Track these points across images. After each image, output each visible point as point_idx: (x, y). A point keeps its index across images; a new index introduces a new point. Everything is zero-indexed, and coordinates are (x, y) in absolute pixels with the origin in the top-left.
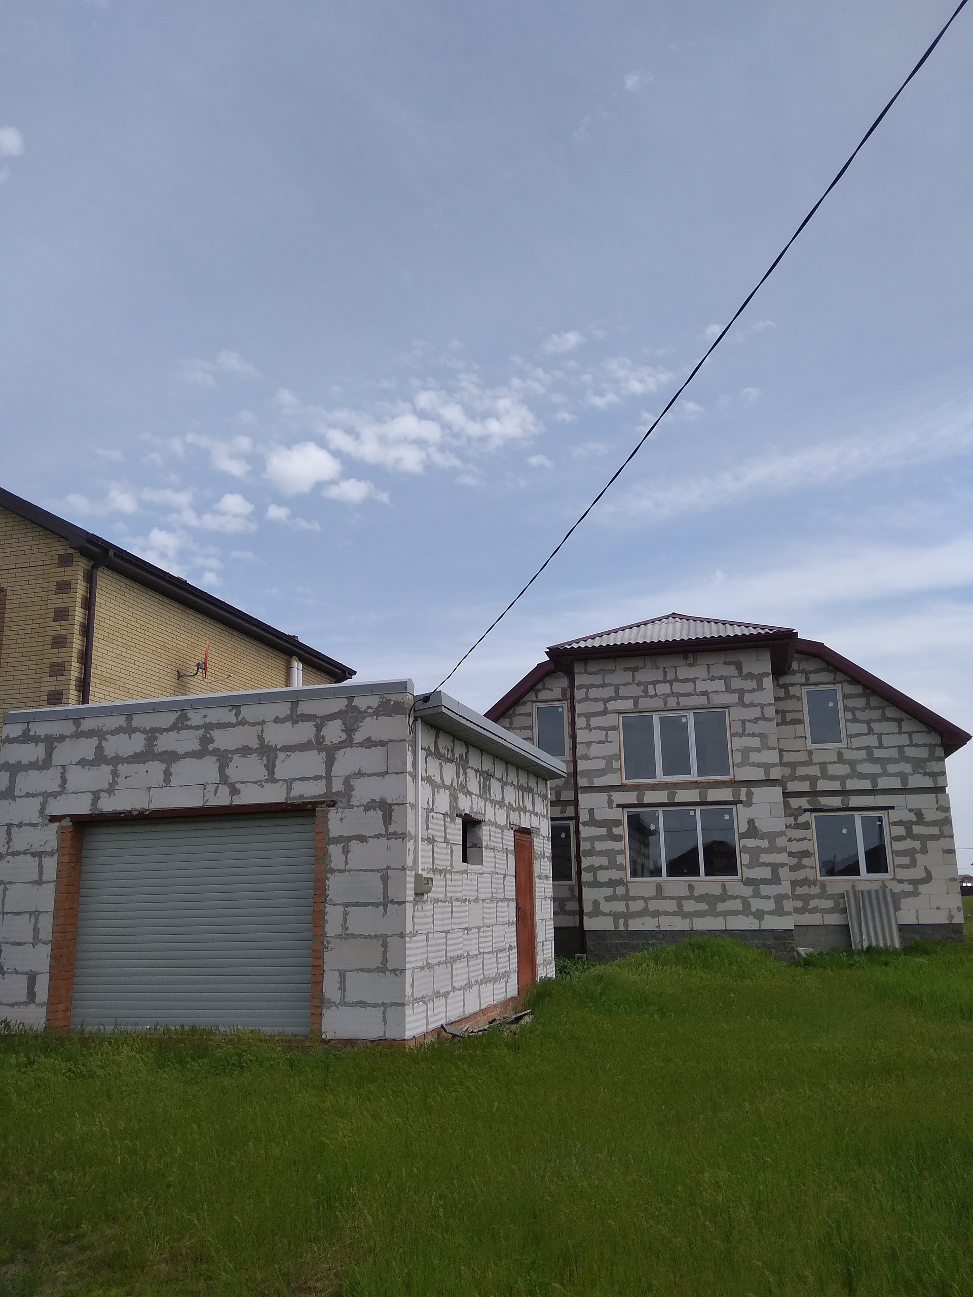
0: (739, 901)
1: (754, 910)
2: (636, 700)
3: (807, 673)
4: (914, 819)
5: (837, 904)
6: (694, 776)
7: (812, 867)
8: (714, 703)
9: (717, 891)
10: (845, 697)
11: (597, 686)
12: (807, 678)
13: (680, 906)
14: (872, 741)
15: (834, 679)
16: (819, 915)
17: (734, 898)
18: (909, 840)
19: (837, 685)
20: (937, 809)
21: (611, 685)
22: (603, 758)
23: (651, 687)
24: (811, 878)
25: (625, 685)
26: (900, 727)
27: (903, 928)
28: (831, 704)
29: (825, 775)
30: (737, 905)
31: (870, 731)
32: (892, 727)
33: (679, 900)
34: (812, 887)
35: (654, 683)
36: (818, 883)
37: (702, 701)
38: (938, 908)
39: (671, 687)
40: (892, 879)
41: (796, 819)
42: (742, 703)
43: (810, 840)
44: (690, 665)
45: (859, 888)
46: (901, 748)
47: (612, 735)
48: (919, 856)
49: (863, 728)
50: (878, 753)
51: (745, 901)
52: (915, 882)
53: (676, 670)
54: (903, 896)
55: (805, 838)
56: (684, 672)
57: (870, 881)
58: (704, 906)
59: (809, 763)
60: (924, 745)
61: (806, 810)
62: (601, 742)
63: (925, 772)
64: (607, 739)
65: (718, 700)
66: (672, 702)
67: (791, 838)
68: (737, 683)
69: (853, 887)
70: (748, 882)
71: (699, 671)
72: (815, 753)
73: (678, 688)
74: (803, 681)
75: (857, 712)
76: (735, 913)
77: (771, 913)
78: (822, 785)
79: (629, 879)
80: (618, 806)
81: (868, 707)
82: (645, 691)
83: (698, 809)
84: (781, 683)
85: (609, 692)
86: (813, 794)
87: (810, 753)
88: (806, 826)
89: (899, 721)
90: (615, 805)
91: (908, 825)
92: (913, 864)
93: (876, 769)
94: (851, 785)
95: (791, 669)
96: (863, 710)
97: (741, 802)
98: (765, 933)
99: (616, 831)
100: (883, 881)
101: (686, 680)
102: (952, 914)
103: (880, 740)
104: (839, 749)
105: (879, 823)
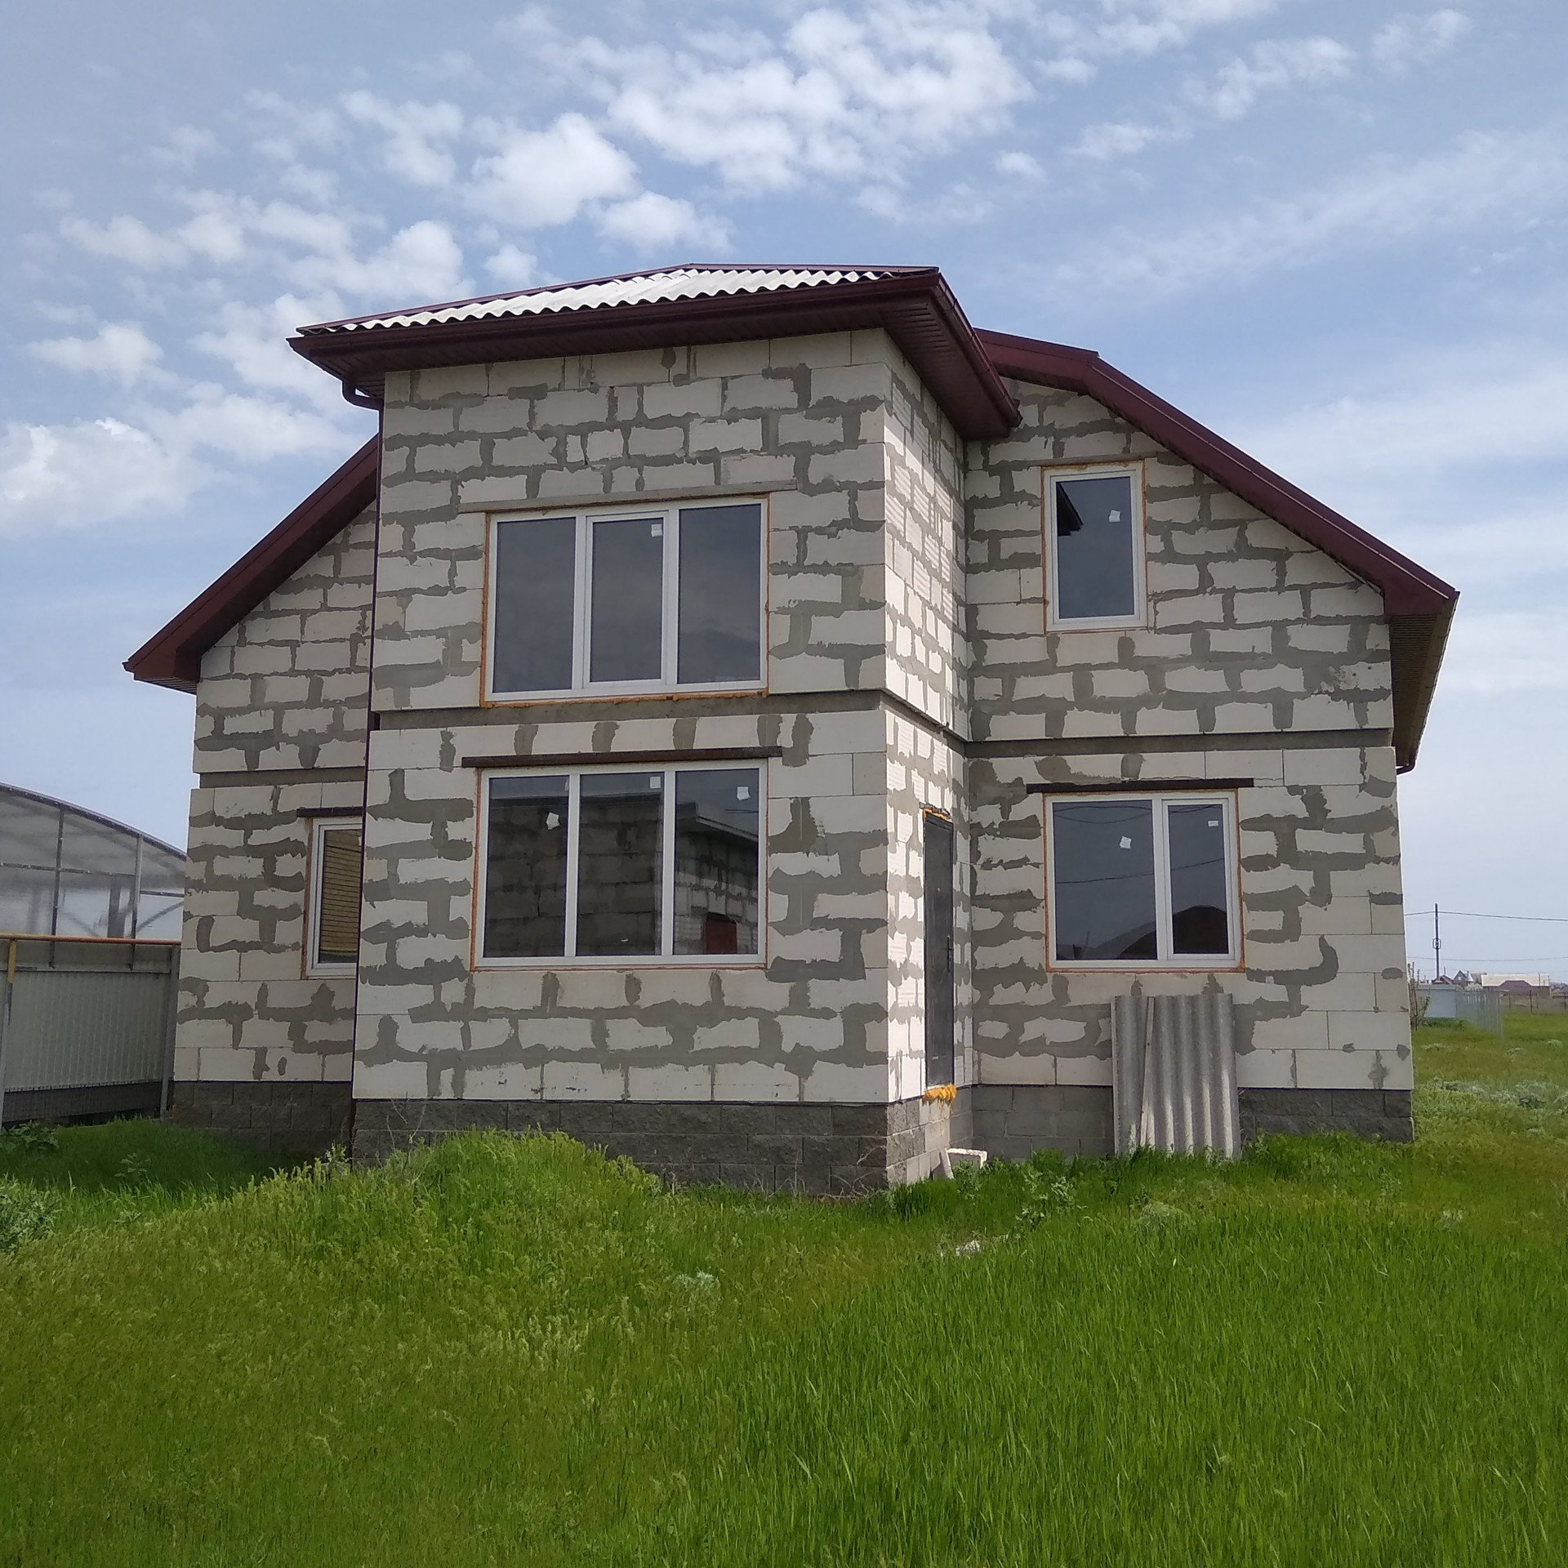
0: (752, 1023)
1: (787, 1046)
2: (534, 476)
3: (1058, 436)
4: (1301, 811)
5: (1093, 1030)
6: (667, 683)
7: (1036, 936)
8: (730, 482)
9: (697, 994)
10: (1150, 495)
11: (439, 440)
12: (1058, 449)
13: (600, 1034)
14: (1208, 608)
15: (1126, 450)
16: (1045, 1059)
17: (740, 1013)
18: (1284, 868)
19: (1132, 466)
20: (1362, 787)
21: (472, 435)
22: (439, 633)
23: (574, 441)
24: (1033, 962)
25: (509, 435)
26: (1281, 572)
27: (1250, 1100)
28: (1115, 516)
29: (1085, 699)
30: (747, 1033)
31: (1206, 584)
32: (1262, 572)
33: (599, 1017)
34: (1034, 987)
35: (584, 431)
36: (1050, 976)
37: (700, 477)
38: (1348, 1048)
39: (626, 438)
40: (1236, 970)
41: (1005, 813)
42: (802, 483)
43: (1036, 865)
44: (681, 380)
45: (1151, 989)
46: (1279, 628)
47: (469, 572)
48: (1306, 911)
49: (1188, 576)
50: (1220, 641)
51: (768, 1021)
52: (1291, 979)
53: (641, 393)
54: (1259, 1013)
55: (1024, 861)
56: (662, 399)
57: (1181, 972)
58: (660, 1037)
59: (1048, 667)
60: (1338, 620)
61: (1032, 789)
62: (437, 591)
63: (1337, 688)
64: (451, 582)
65: (741, 473)
66: (624, 481)
67: (989, 861)
68: (793, 429)
69: (1137, 987)
70: (779, 970)
71: (701, 396)
72: (1065, 644)
73: (645, 442)
74: (1048, 454)
75: (1176, 535)
76: (739, 1055)
77: (832, 1056)
78: (1078, 724)
79: (480, 960)
80: (467, 763)
81: (1205, 521)
82: (559, 453)
83: (670, 771)
84: (993, 461)
85: (468, 454)
86: (1054, 746)
87: (1053, 640)
88: (1029, 828)
89: (1279, 557)
90: (457, 761)
91: (1284, 828)
92: (1291, 931)
93: (1212, 681)
94: (1149, 723)
95: (1021, 427)
96: (1190, 528)
97: (778, 751)
98: (812, 1112)
99: (457, 830)
100: (1211, 974)
101: (666, 422)
102: (1384, 1063)
103: (1228, 608)
104: (1125, 630)
105: (1213, 823)
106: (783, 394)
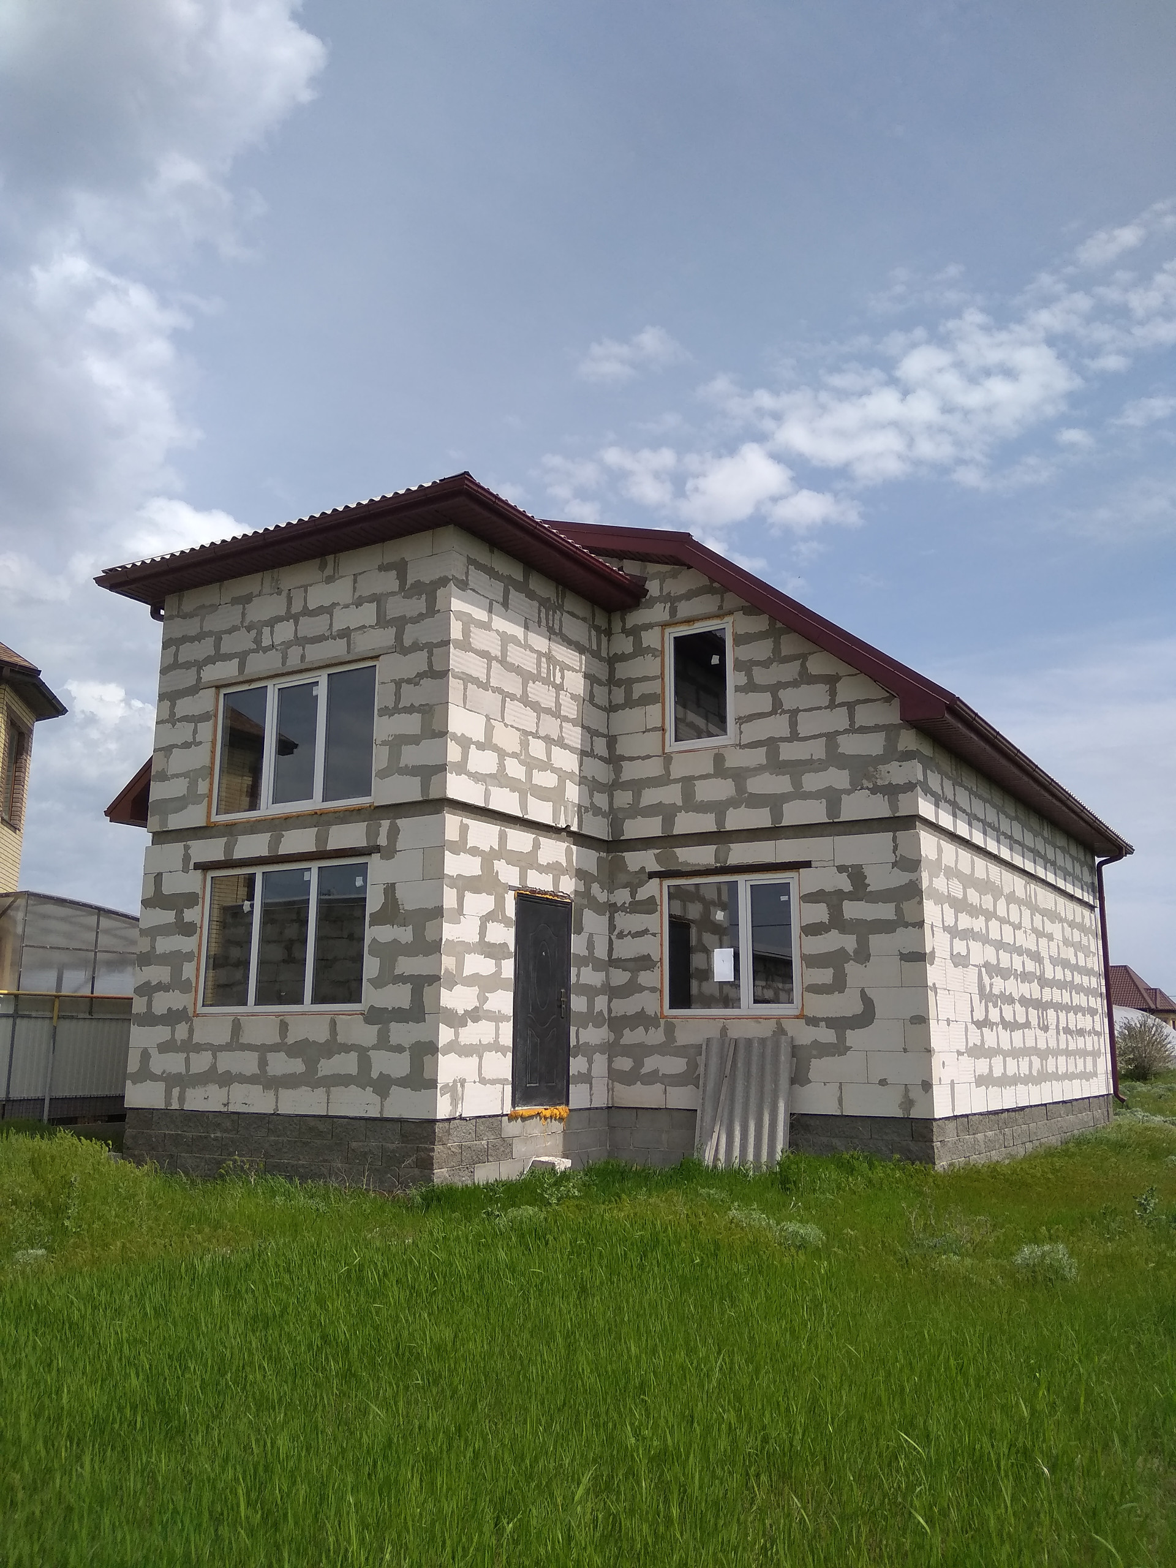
2: (243, 657)
3: (672, 601)
4: (846, 885)
5: (693, 1066)
6: (316, 803)
7: (653, 990)
8: (356, 650)
9: (321, 1034)
10: (739, 640)
11: (192, 639)
12: (673, 612)
13: (263, 1063)
14: (778, 726)
15: (720, 607)
16: (658, 1087)
17: (347, 1048)
18: (834, 933)
19: (726, 619)
20: (894, 865)
21: (210, 634)
22: (185, 775)
23: (266, 630)
24: (650, 1012)
25: (229, 632)
26: (833, 693)
27: (800, 1124)
28: (715, 660)
29: (690, 804)
31: (777, 707)
32: (818, 694)
33: (264, 1050)
34: (652, 1030)
35: (272, 623)
36: (662, 1021)
37: (336, 649)
38: (883, 1082)
39: (296, 626)
40: (797, 1017)
41: (633, 894)
42: (400, 648)
43: (654, 935)
44: (330, 580)
45: (734, 1033)
46: (831, 738)
47: (205, 730)
48: (851, 968)
49: (764, 702)
50: (789, 752)
52: (839, 1024)
53: (306, 592)
54: (814, 1052)
55: (645, 932)
56: (319, 595)
57: (756, 1018)
59: (663, 780)
60: (876, 729)
61: (652, 875)
62: (186, 745)
63: (875, 784)
64: (194, 738)
65: (364, 643)
66: (294, 657)
67: (621, 932)
68: (397, 607)
69: (724, 1030)
71: (340, 591)
72: (677, 761)
74: (665, 617)
75: (756, 671)
76: (344, 1080)
77: (403, 1082)
78: (685, 824)
79: (199, 1009)
80: (197, 866)
81: (778, 657)
82: (257, 641)
83: (314, 866)
84: (628, 626)
85: (205, 648)
86: (669, 841)
87: (667, 758)
88: (649, 906)
89: (831, 681)
90: (191, 866)
91: (833, 899)
92: (839, 985)
93: (780, 784)
94: (738, 819)
95: (647, 597)
96: (765, 664)
97: (377, 849)
98: (389, 1125)
99: (190, 915)
100: (779, 1019)
101: (321, 610)
102: (912, 1095)
103: (793, 724)
104: (718, 747)
105: (784, 898)
106: (389, 582)
